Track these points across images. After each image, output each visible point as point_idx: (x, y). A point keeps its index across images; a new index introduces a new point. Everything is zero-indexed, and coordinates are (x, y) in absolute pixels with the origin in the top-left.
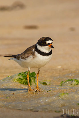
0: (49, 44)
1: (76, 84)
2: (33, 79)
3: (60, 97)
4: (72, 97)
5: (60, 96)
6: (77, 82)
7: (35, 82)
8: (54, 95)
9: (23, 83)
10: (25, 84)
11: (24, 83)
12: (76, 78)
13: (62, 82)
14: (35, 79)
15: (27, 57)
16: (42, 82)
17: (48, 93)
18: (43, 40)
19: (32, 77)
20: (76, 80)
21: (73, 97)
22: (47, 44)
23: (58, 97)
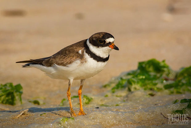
0: (110, 43)
1: (86, 103)
2: (17, 95)
3: (60, 124)
4: (79, 124)
5: (61, 122)
6: (88, 100)
7: (21, 100)
8: (51, 121)
9: (2, 102)
10: (6, 103)
11: (4, 102)
12: (86, 94)
13: (64, 100)
14: (20, 95)
15: (70, 63)
16: (32, 99)
17: (42, 117)
18: (101, 37)
19: (17, 91)
20: (86, 97)
21: (81, 123)
22: (107, 44)
23: (58, 125)
